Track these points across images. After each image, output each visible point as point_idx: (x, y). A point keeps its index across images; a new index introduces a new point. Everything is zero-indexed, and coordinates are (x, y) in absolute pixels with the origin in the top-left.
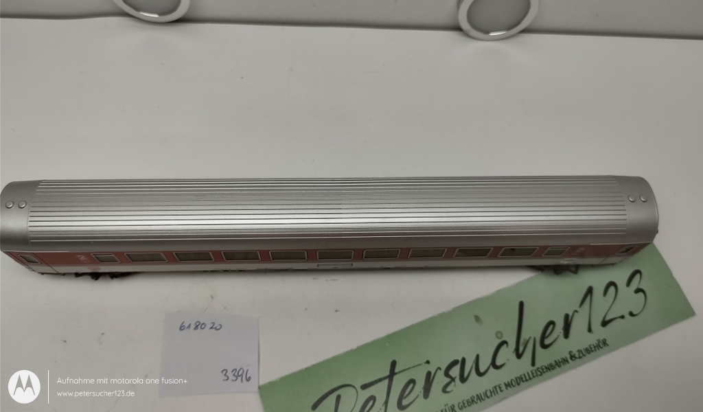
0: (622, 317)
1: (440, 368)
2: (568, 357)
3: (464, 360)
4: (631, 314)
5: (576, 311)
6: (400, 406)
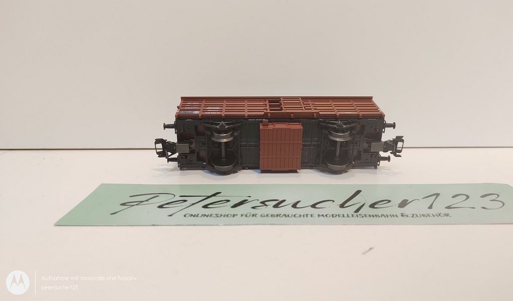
0: (473, 208)
1: (258, 200)
2: (399, 215)
3: (284, 201)
4: (484, 208)
5: (418, 200)
6: (205, 207)
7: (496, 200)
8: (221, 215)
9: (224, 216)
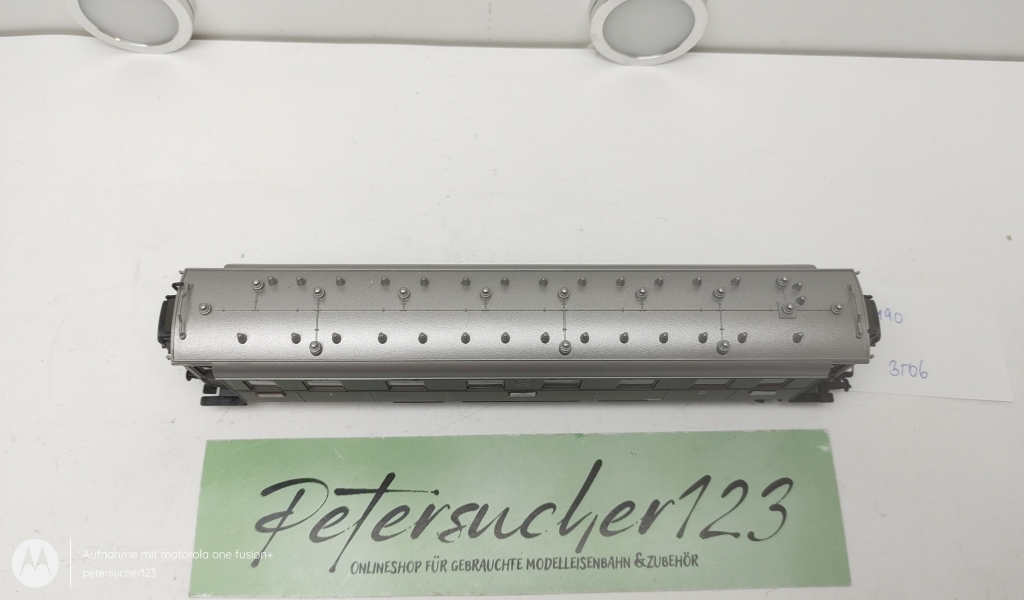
0: (736, 535)
1: (449, 508)
2: (633, 559)
4: (751, 536)
5: (673, 503)
6: (376, 536)
7: (781, 504)
8: (400, 566)
9: (404, 570)
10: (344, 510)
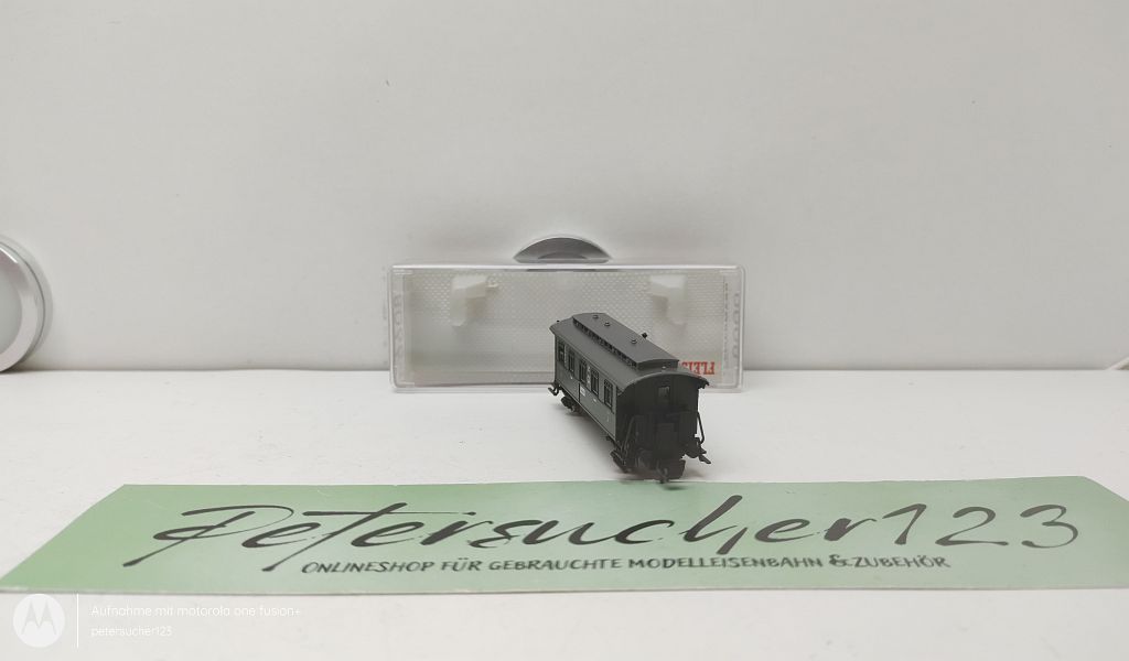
0: (1004, 544)
1: (491, 523)
2: (826, 560)
3: (553, 524)
4: (1028, 543)
5: (873, 520)
6: (360, 542)
7: (1058, 521)
8: (395, 565)
9: (401, 568)
10: (314, 526)
